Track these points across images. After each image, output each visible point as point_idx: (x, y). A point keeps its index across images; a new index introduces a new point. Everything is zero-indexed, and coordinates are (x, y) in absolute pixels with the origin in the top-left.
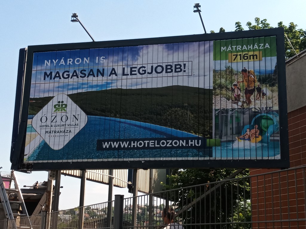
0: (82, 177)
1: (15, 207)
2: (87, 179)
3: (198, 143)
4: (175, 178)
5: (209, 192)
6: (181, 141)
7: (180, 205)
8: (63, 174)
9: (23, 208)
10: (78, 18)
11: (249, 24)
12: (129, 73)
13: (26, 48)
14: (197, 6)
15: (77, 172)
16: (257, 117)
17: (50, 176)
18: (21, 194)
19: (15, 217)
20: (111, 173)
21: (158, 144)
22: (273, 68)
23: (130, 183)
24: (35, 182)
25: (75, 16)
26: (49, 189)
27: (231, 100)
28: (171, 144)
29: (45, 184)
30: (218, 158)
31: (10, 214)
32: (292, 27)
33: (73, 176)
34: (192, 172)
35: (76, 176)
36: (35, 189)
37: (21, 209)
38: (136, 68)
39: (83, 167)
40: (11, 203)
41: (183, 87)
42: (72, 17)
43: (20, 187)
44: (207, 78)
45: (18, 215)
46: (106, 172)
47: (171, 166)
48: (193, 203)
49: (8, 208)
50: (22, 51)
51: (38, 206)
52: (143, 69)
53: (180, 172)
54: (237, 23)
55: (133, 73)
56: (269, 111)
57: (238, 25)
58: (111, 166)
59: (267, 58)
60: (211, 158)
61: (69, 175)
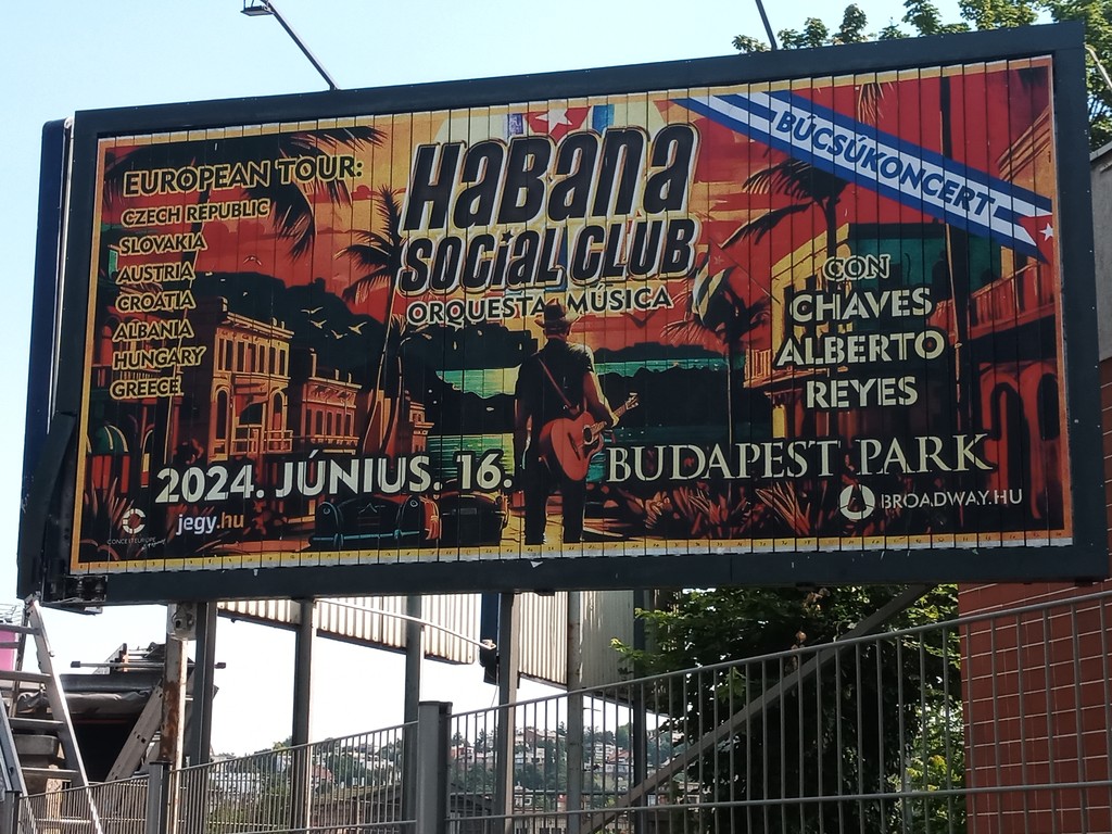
0: (300, 627)
20: (413, 608)
23: (489, 645)
26: (171, 677)
33: (265, 621)
35: (275, 623)
36: (116, 673)
39: (304, 587)
45: (53, 774)
46: (395, 604)
50: (53, 134)
51: (132, 741)
58: (413, 583)
61: (247, 617)
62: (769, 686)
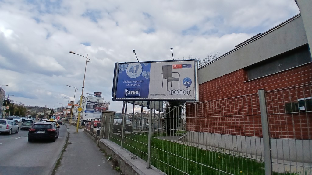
13: (117, 63)
17: (124, 103)
20: (142, 102)
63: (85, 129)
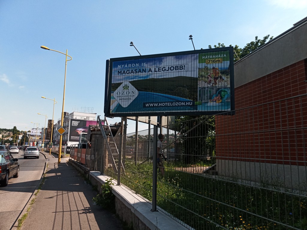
0: (136, 120)
1: (107, 133)
2: (139, 121)
3: (191, 104)
4: (179, 121)
5: (195, 127)
6: (182, 103)
7: (182, 133)
8: (128, 118)
9: (110, 133)
10: (133, 44)
11: (215, 46)
12: (158, 71)
13: (109, 60)
14: (191, 36)
15: (134, 118)
16: (219, 90)
17: (122, 120)
18: (110, 128)
19: (107, 138)
20: (149, 118)
21: (172, 104)
22: (228, 67)
23: (158, 123)
24: (116, 122)
25: (132, 43)
26: (122, 126)
27: (207, 83)
28: (178, 104)
29: (120, 123)
30: (200, 111)
31: (105, 136)
32: (236, 47)
33: (132, 120)
34: (187, 118)
35: (134, 120)
36: (115, 125)
37: (109, 134)
38: (161, 68)
39: (137, 115)
40: (105, 132)
41: (184, 76)
42: (130, 43)
43: (109, 125)
44: (195, 72)
45: (109, 137)
46: (147, 117)
47: (177, 115)
48: (187, 132)
49: (104, 134)
50: (107, 61)
51: (117, 133)
52: (164, 68)
53: (182, 118)
54: (209, 46)
55: (160, 70)
56: (225, 88)
57: (210, 46)
58: (149, 115)
59: (225, 62)
60: (197, 111)
61: (130, 119)
62: (191, 128)
63: (71, 158)
